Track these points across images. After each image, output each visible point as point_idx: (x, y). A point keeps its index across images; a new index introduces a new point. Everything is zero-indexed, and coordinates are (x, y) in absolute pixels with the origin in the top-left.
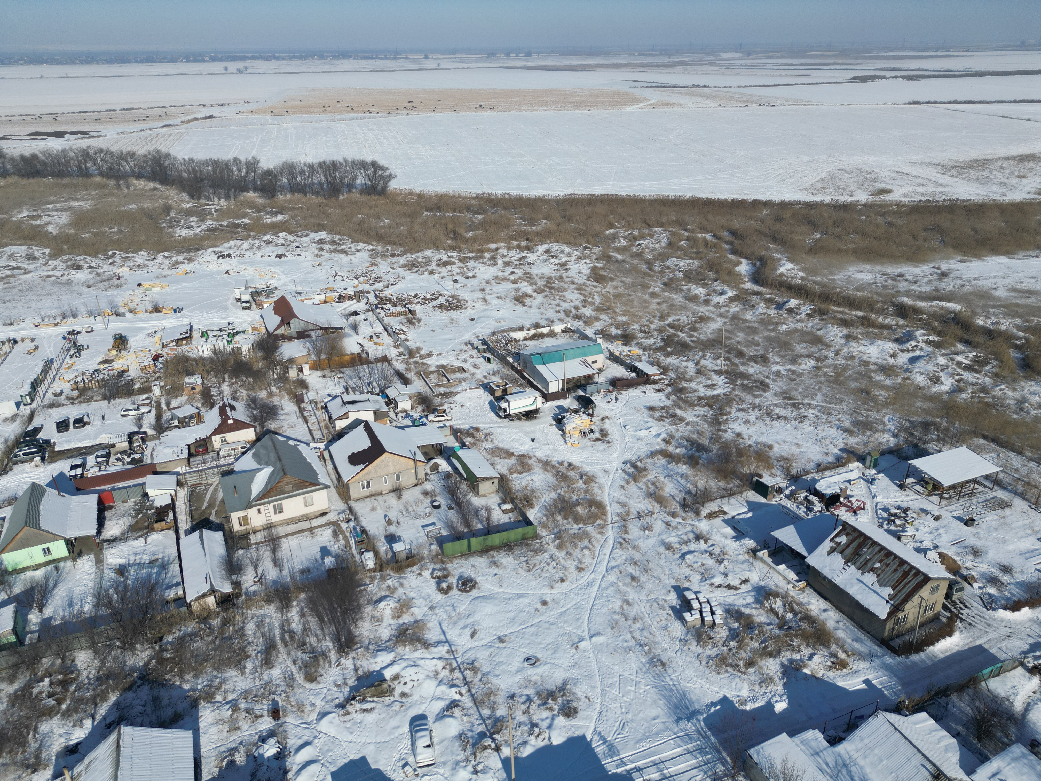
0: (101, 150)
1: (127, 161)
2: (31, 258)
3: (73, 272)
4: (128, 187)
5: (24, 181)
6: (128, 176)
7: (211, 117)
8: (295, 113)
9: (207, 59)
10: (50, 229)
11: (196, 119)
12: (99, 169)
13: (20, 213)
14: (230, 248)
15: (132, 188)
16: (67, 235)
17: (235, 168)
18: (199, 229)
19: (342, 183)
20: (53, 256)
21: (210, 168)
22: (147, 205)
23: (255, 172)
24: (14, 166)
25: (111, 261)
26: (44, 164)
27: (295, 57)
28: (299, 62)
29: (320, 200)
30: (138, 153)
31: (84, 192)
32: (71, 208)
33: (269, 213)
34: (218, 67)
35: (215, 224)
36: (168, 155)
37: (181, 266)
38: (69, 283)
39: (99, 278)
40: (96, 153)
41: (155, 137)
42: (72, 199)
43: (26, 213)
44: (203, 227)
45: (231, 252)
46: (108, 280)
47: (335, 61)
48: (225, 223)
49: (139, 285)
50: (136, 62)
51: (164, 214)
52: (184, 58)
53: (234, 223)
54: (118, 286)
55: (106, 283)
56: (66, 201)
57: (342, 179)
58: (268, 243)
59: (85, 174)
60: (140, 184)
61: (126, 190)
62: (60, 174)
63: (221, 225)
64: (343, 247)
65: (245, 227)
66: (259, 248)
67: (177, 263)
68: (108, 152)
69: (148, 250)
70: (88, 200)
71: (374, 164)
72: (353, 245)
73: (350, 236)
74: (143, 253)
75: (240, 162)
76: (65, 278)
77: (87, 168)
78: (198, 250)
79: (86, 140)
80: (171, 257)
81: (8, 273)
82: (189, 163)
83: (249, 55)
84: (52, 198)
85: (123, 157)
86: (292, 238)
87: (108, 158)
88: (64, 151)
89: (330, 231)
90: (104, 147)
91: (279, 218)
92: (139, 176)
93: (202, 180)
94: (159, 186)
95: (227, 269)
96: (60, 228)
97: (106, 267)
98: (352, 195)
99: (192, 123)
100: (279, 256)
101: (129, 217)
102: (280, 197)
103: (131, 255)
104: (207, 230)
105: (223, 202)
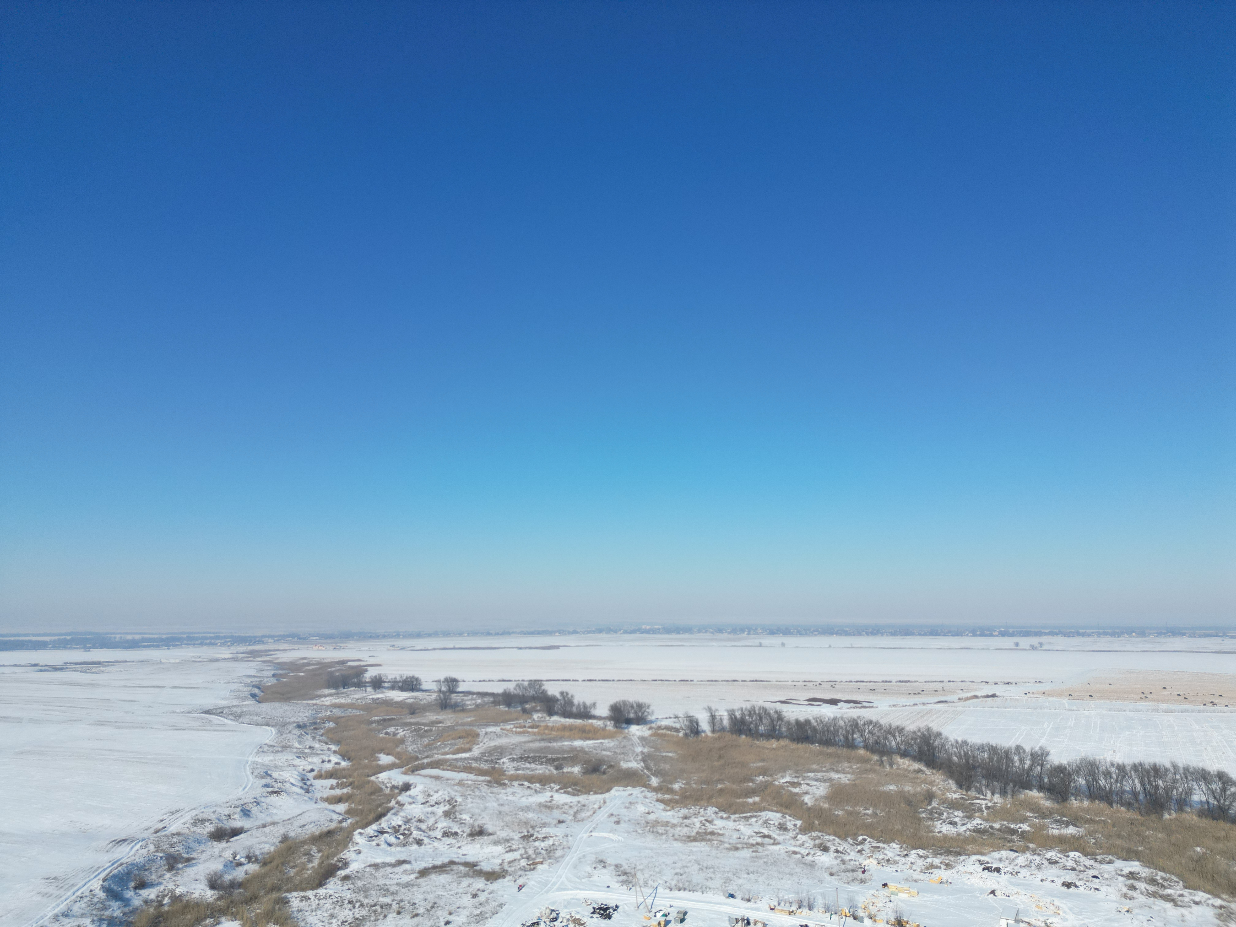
0: (871, 722)
1: (894, 737)
2: (782, 827)
3: (819, 853)
4: (891, 765)
5: (794, 746)
6: (893, 753)
7: (994, 696)
8: (1101, 698)
9: (996, 633)
10: (807, 799)
11: (976, 697)
12: (865, 741)
13: (783, 777)
14: (1000, 860)
15: (895, 767)
16: (821, 809)
17: (1016, 758)
18: (964, 828)
19: (1169, 798)
20: (804, 830)
21: (986, 755)
22: (908, 788)
23: (1042, 766)
24: (789, 729)
25: (859, 848)
26: (814, 730)
27: (1105, 634)
28: (1108, 638)
29: (1131, 815)
30: (907, 729)
31: (846, 764)
32: (830, 780)
33: (1056, 821)
34: (1008, 642)
35: (984, 825)
36: (939, 735)
37: (936, 871)
38: (812, 865)
39: (843, 867)
40: (864, 725)
41: (927, 713)
42: (832, 770)
43: (788, 779)
44: (969, 826)
45: (1001, 866)
46: (853, 871)
47: (1162, 639)
48: (997, 825)
49: (885, 885)
50: (920, 634)
51: (926, 802)
52: (971, 632)
53: (1009, 828)
54: (862, 881)
55: (850, 874)
56: (827, 771)
57: (1167, 790)
58: (1052, 862)
59: (850, 745)
60: (904, 763)
61: (888, 768)
62: (827, 743)
63: (991, 827)
64: (1169, 891)
65: (1023, 835)
66: (1039, 867)
67: (932, 866)
68: (877, 724)
69: (901, 842)
70: (848, 773)
71: (1222, 776)
72: (1186, 892)
73: (1181, 877)
74: (894, 845)
75: (1024, 752)
76: (810, 858)
77: (853, 739)
78: (959, 854)
79: (858, 710)
80: (926, 857)
81: (759, 840)
82: (962, 746)
83: (1047, 631)
84: (814, 767)
85: (891, 731)
86: (1088, 862)
87: (876, 731)
88: (835, 719)
89: (1148, 862)
90: (874, 720)
91: (1071, 830)
92: (904, 754)
93: (974, 767)
94: (924, 769)
95: (994, 887)
96: (816, 800)
97: (853, 855)
98: (1184, 815)
99: (971, 701)
100: (1068, 885)
101: (887, 800)
102: (1074, 803)
103: (881, 845)
104: (974, 831)
105: (997, 798)
